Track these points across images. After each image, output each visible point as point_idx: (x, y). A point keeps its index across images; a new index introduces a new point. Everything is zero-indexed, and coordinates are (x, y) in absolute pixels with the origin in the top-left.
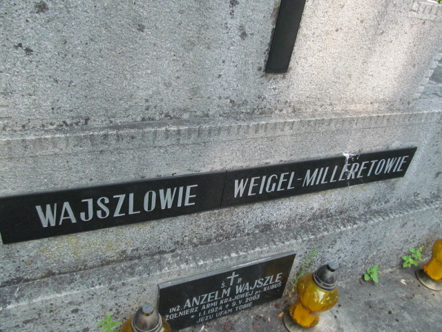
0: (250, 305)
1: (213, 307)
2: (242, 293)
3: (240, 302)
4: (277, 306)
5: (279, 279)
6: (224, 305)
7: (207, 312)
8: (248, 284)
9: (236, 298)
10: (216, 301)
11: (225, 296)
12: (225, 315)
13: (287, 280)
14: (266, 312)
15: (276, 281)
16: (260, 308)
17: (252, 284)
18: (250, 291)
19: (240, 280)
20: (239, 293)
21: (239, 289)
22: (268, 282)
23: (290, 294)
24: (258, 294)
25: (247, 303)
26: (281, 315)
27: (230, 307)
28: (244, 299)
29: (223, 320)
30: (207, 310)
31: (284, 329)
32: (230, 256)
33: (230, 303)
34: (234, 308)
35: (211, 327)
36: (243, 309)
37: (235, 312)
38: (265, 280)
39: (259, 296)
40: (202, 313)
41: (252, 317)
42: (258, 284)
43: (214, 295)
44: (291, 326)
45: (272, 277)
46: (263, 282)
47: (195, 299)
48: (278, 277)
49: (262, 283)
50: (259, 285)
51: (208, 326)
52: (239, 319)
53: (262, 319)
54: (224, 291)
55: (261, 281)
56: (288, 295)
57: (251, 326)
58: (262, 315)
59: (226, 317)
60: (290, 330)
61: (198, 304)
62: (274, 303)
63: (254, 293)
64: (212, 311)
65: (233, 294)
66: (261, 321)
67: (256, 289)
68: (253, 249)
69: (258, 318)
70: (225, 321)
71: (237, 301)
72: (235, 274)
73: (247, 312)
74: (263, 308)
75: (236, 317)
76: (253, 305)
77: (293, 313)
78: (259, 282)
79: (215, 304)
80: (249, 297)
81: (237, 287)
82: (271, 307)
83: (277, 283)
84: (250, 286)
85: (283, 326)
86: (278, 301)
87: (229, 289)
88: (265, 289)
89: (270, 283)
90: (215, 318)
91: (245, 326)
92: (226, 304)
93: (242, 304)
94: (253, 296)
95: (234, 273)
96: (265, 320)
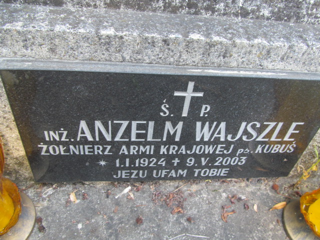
0: (223, 172)
1: (144, 155)
2: (209, 143)
3: (204, 162)
4: (274, 188)
5: (292, 136)
6: (169, 158)
7: (132, 162)
8: (223, 125)
9: (196, 149)
10: (150, 143)
11: (171, 138)
12: (172, 179)
13: (306, 145)
14: (253, 193)
15: (286, 139)
16: (243, 184)
17: (232, 129)
18: (228, 144)
19: (205, 109)
20: (202, 142)
21: (203, 132)
22: (269, 135)
23: (306, 174)
24: (242, 155)
25: (218, 167)
26: (280, 205)
27: (182, 165)
28: (212, 157)
29: (169, 187)
30: (133, 158)
31: (281, 232)
32: (186, 35)
33: (183, 158)
34: (191, 170)
35: (144, 192)
36: (208, 177)
37: (191, 178)
38: (264, 127)
39: (244, 159)
40: (123, 162)
41: (224, 195)
42: (246, 132)
43: (144, 127)
44: (298, 231)
45: (281, 124)
46: (260, 131)
47: (98, 124)
48: (291, 131)
49: (254, 134)
50: (250, 136)
51: (138, 190)
52: (198, 192)
53: (242, 203)
54: (168, 125)
55: (253, 127)
56: (300, 175)
57: (217, 211)
58: (243, 197)
59: (176, 183)
60: (293, 237)
61: (108, 138)
62: (271, 183)
63: (235, 150)
64: (145, 162)
65: (188, 138)
66: (238, 206)
67: (240, 144)
68: (249, 39)
69: (234, 199)
70: (171, 189)
71: (197, 157)
72: (196, 89)
73: (217, 184)
74: (247, 186)
75: (194, 188)
76: (230, 175)
77: (307, 208)
78: (250, 129)
79: (149, 150)
80: (224, 156)
81: (199, 124)
82: (263, 187)
83: (287, 143)
84: (228, 132)
85: (280, 227)
86: (280, 181)
87: (180, 125)
88: (259, 149)
89: (273, 139)
90: (150, 178)
91: (205, 207)
92: (173, 157)
93: (207, 166)
94: (232, 155)
95: (191, 85)
96: (246, 207)
